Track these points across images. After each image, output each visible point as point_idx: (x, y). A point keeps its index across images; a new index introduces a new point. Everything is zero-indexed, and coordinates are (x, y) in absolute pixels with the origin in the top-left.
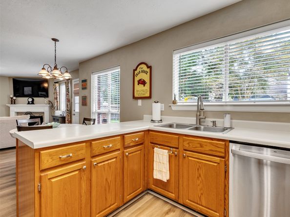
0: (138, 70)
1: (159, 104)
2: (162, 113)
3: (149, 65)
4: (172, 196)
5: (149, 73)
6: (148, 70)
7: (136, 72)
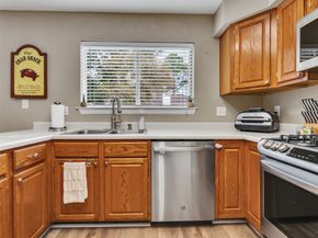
0: (22, 54)
1: (62, 106)
2: (67, 118)
3: (43, 51)
4: (91, 216)
5: (42, 63)
6: (42, 58)
7: (17, 58)
